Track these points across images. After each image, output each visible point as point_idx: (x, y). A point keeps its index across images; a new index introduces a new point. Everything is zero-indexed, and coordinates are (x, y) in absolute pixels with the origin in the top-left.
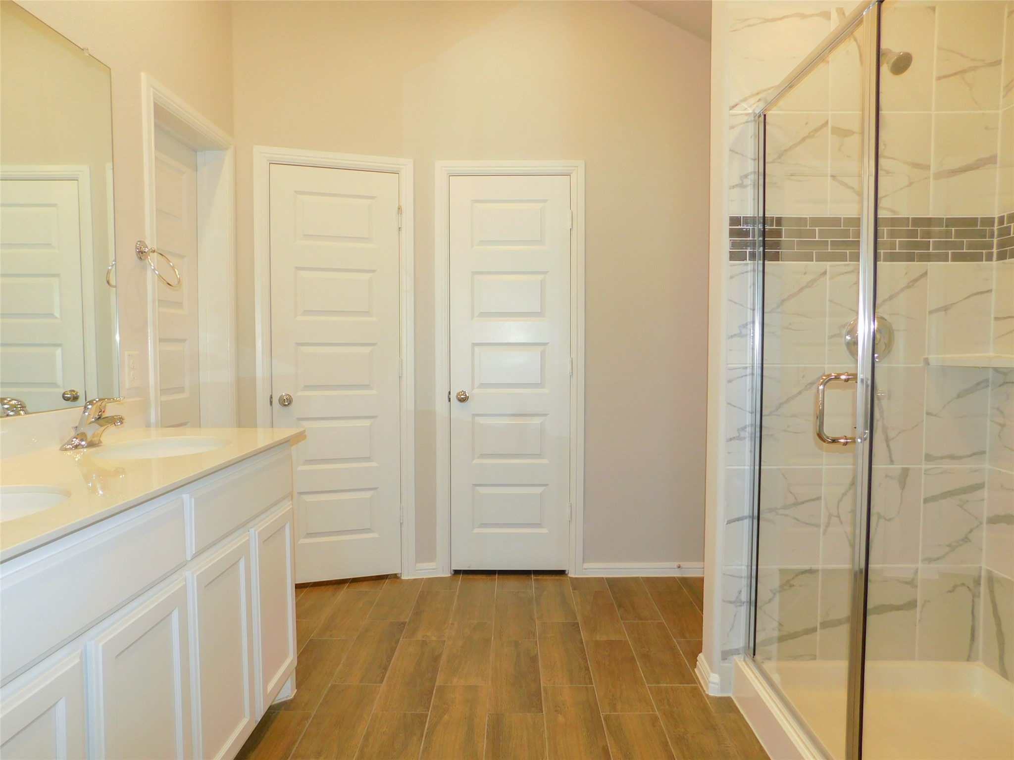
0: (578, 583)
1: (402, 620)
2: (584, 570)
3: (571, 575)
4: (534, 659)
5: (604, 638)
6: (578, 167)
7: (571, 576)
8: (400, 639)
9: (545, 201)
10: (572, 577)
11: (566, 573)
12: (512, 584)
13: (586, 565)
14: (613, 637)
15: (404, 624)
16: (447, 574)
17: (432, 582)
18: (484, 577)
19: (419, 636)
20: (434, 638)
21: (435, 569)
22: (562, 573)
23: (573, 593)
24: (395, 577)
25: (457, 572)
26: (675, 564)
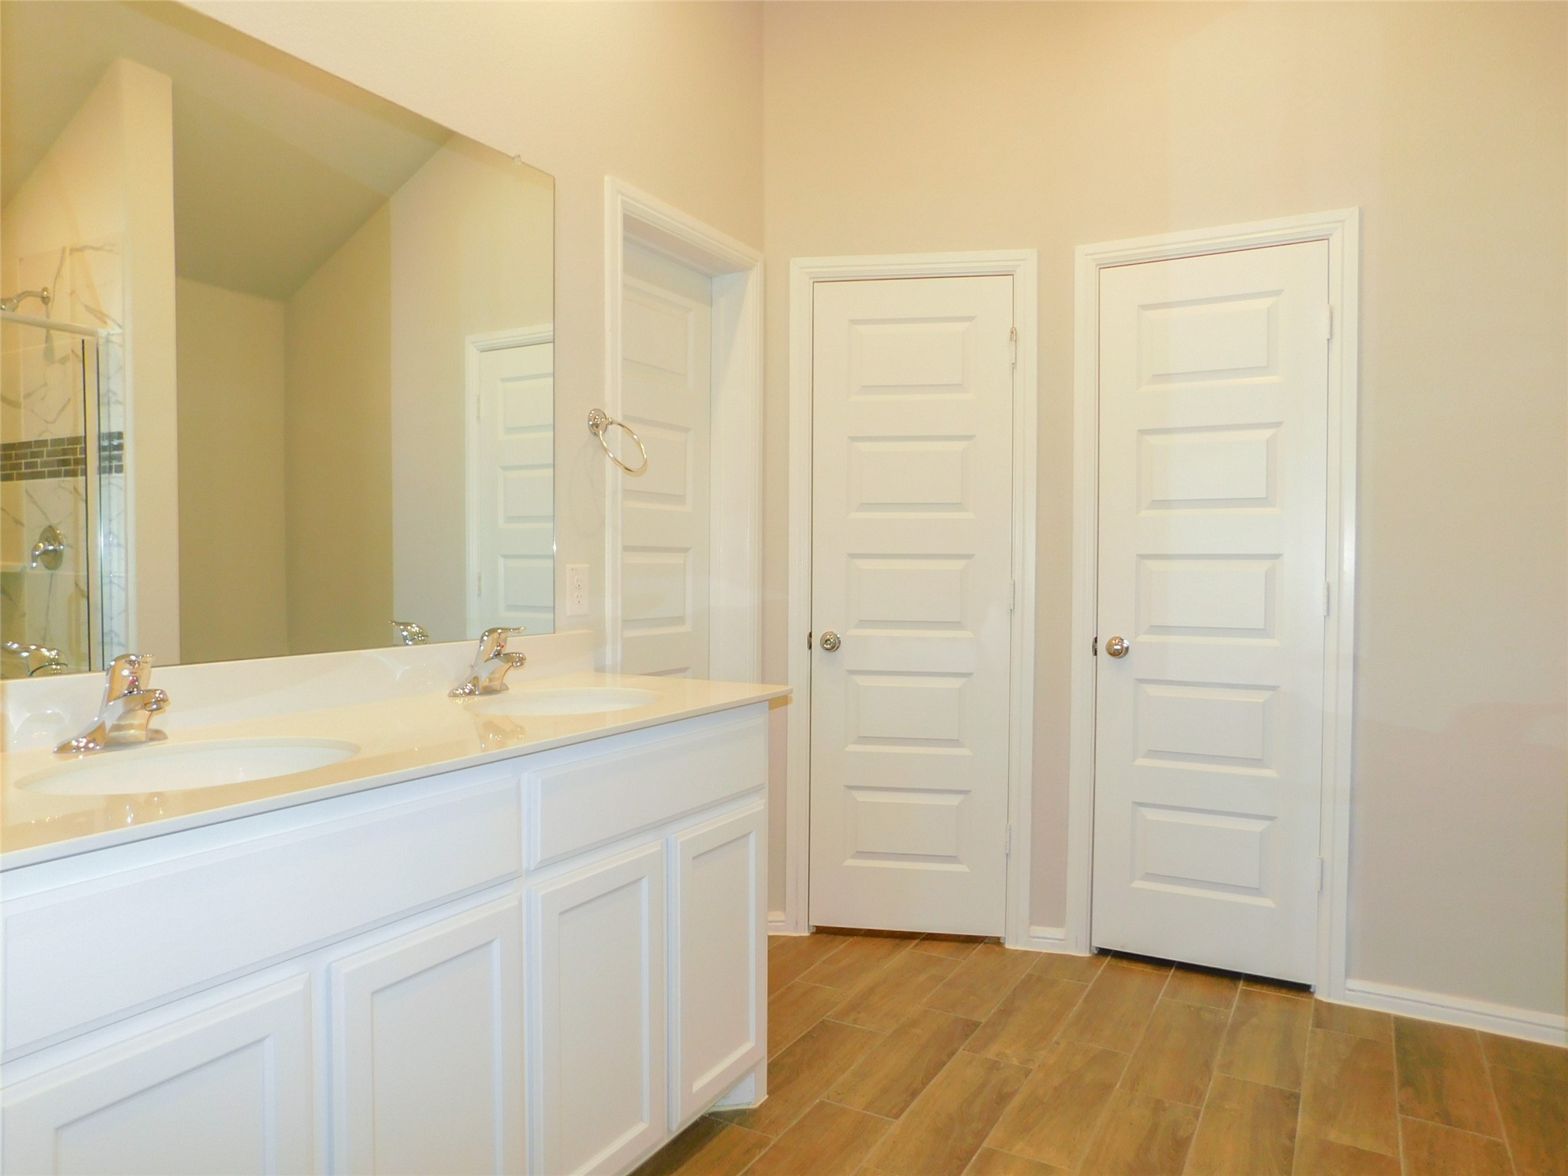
0: (1327, 1015)
1: (975, 1018)
2: (1347, 992)
3: (1321, 995)
4: (1180, 1145)
5: (1346, 1140)
6: (1343, 221)
7: (1319, 999)
8: (957, 1050)
9: (1277, 293)
10: (1321, 1002)
11: (1312, 990)
12: (1196, 990)
13: (1354, 984)
14: (1366, 1143)
15: (976, 1025)
16: (1085, 954)
17: (1053, 960)
18: (1148, 969)
19: (991, 1053)
20: (1015, 1062)
21: (1062, 940)
22: (1304, 989)
23: (1313, 1032)
24: (997, 942)
25: (1102, 952)
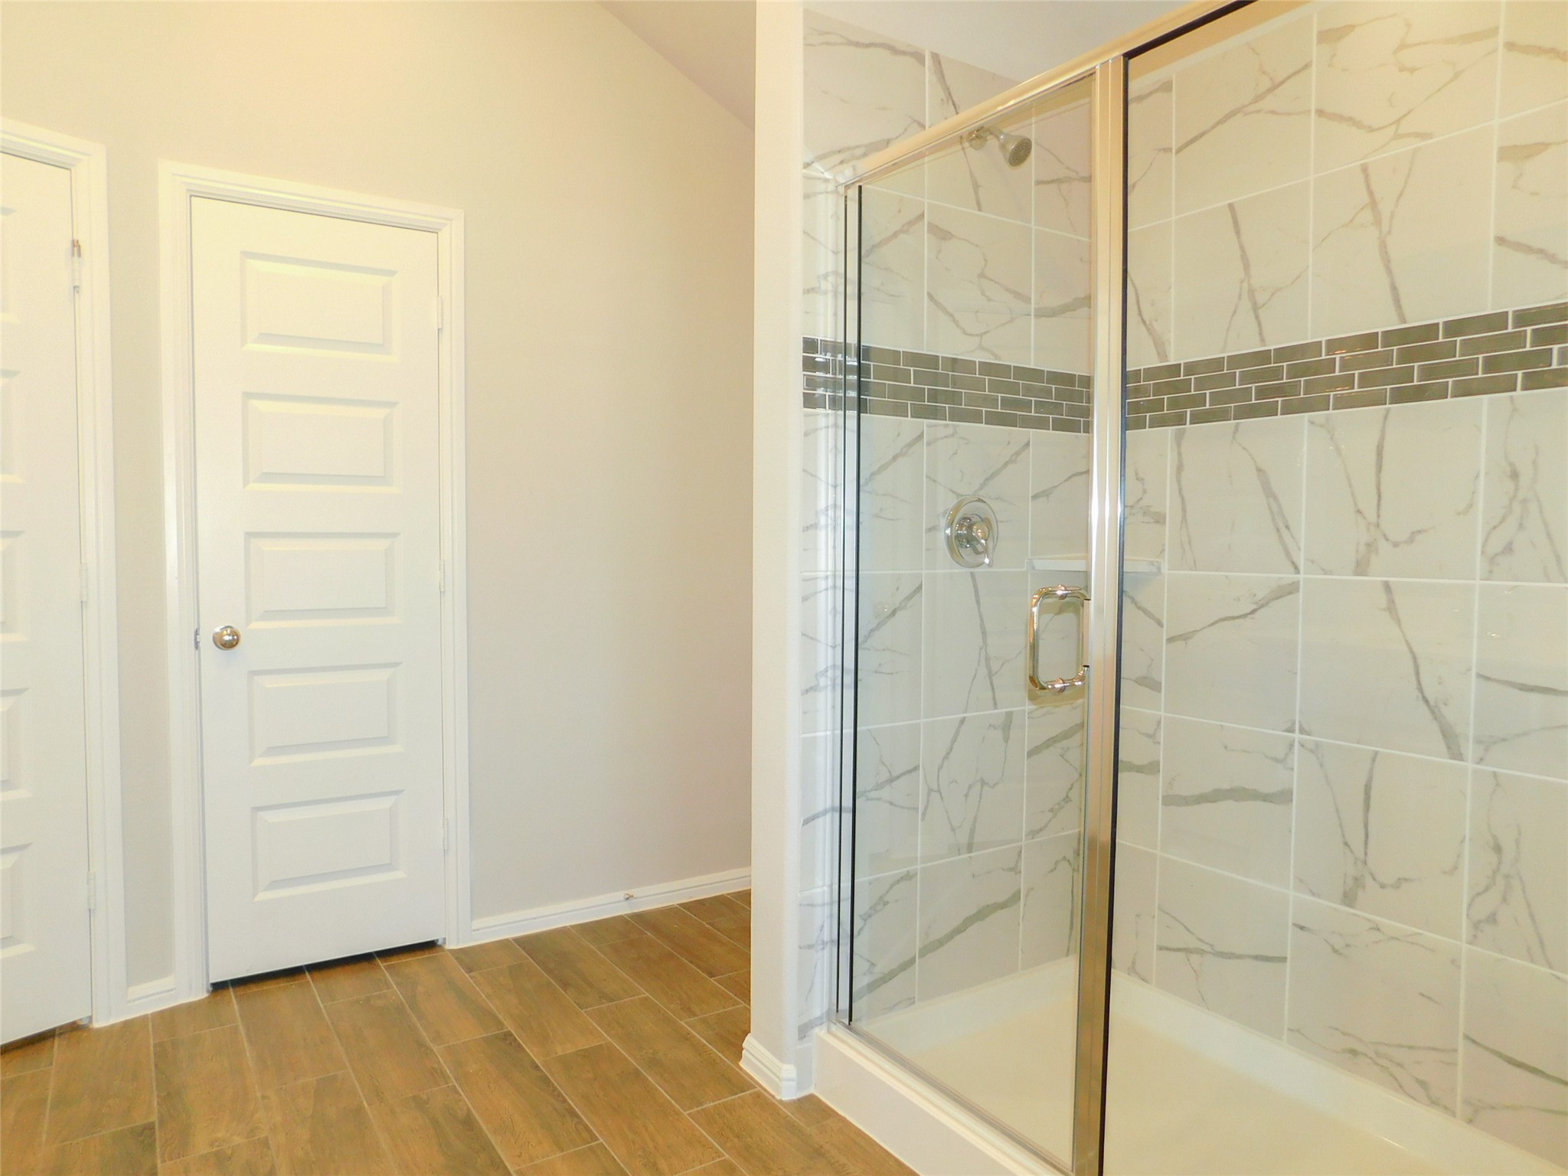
0: (470, 958)
1: (139, 1121)
2: (473, 933)
3: (451, 945)
4: (469, 1123)
5: (570, 1049)
6: (452, 220)
7: (451, 947)
8: (155, 1167)
9: (391, 273)
10: (452, 950)
11: (439, 943)
12: (345, 983)
13: (477, 924)
14: (584, 1043)
15: (150, 1127)
16: (201, 994)
17: (168, 1018)
18: (283, 984)
19: (201, 1145)
20: (238, 1140)
21: (172, 990)
22: (430, 945)
23: (471, 978)
24: (75, 1028)
25: (218, 987)
26: (621, 895)
